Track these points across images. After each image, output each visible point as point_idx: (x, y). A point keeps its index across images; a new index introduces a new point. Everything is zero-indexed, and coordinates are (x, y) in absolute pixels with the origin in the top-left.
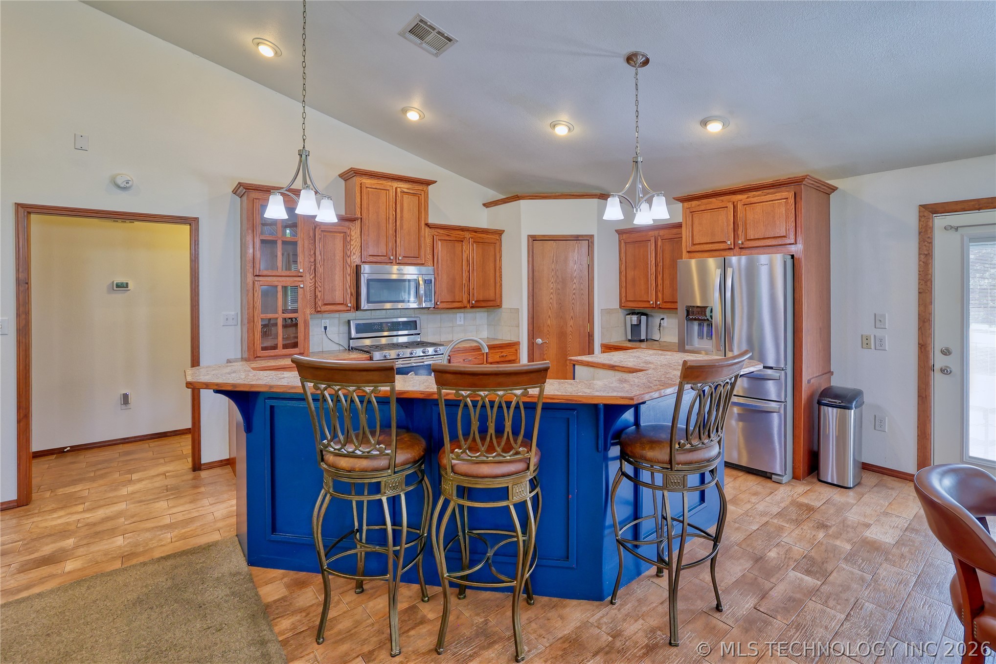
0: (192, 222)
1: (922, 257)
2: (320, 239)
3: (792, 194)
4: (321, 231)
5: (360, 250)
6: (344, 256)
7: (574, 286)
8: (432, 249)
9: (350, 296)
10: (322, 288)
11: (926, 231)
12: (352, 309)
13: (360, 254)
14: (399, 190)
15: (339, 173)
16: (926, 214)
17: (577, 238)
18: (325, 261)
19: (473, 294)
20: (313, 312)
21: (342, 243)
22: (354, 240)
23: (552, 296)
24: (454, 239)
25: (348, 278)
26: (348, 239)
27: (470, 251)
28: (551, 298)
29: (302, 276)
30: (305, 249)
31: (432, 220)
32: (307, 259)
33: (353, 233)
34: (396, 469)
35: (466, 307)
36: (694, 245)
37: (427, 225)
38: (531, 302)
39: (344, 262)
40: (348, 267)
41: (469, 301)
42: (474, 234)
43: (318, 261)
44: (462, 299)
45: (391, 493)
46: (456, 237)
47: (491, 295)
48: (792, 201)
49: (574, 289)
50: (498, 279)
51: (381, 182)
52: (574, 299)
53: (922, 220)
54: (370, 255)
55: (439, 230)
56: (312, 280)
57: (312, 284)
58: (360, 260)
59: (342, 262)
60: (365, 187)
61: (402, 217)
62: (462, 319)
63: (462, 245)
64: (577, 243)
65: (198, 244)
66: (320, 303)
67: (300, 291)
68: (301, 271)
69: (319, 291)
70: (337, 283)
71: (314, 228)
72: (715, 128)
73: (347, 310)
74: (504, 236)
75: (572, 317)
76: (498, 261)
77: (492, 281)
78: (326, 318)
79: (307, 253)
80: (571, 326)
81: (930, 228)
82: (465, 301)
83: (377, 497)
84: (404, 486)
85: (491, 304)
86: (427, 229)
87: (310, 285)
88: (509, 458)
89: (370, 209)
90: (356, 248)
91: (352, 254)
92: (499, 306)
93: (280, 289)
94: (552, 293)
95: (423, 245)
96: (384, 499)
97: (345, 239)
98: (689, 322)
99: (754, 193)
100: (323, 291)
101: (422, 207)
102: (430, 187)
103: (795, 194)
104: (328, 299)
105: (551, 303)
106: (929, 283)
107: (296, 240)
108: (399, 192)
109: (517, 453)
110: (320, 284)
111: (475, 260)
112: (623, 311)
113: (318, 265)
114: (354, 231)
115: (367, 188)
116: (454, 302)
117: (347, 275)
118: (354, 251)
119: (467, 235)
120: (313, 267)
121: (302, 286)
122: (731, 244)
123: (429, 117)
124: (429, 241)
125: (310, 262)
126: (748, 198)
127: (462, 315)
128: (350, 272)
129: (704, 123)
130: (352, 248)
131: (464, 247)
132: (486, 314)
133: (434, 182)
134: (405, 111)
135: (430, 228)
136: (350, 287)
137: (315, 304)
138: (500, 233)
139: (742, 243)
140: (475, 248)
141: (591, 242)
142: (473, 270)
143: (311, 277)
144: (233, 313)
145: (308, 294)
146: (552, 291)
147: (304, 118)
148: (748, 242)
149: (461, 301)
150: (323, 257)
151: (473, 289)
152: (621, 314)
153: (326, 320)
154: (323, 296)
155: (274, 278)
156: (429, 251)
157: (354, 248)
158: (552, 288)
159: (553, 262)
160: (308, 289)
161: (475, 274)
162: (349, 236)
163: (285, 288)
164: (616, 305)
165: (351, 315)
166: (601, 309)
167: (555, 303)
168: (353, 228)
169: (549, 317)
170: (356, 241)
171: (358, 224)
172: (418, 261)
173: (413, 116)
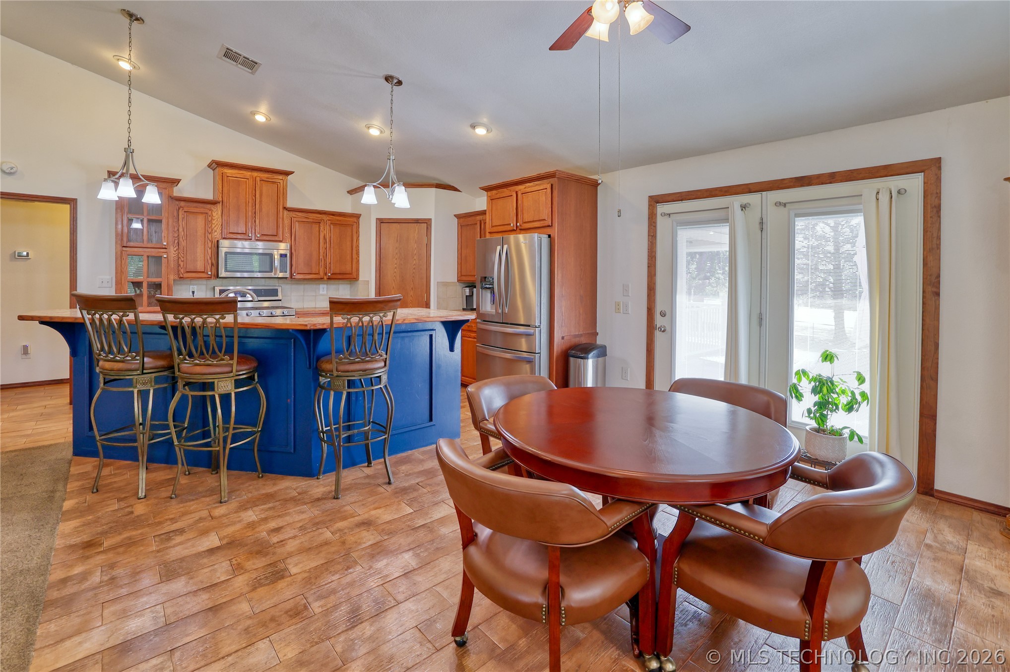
0: (72, 202)
1: (650, 237)
2: (183, 218)
3: (549, 186)
4: (185, 212)
5: (221, 229)
6: (205, 233)
7: (414, 262)
8: (290, 229)
9: (210, 266)
10: (185, 258)
11: (652, 217)
12: (213, 277)
13: (221, 231)
14: (258, 179)
15: (207, 164)
16: (652, 204)
17: (417, 221)
18: (188, 237)
19: (330, 268)
20: (176, 278)
21: (203, 222)
22: (215, 220)
23: (396, 270)
24: (312, 221)
25: (209, 251)
26: (210, 219)
27: (326, 230)
28: (395, 272)
29: (166, 248)
30: (170, 226)
31: (289, 204)
32: (171, 235)
33: (214, 214)
34: (145, 371)
35: (323, 278)
36: (492, 227)
37: (285, 208)
38: (378, 275)
39: (205, 238)
40: (209, 242)
41: (326, 274)
42: (332, 216)
43: (181, 236)
44: (319, 271)
45: (140, 387)
46: (313, 219)
47: (347, 268)
48: (549, 190)
49: (414, 265)
50: (355, 256)
51: (241, 172)
52: (414, 273)
53: (650, 208)
54: (230, 233)
55: (297, 213)
56: (175, 251)
57: (175, 255)
58: (221, 237)
59: (203, 237)
60: (226, 176)
61: (261, 202)
62: (325, 289)
63: (319, 226)
64: (417, 225)
65: (77, 220)
66: (182, 271)
67: (164, 261)
68: (165, 244)
69: (182, 261)
70: (198, 254)
71: (178, 209)
72: (481, 131)
73: (208, 278)
74: (361, 219)
75: (412, 289)
76: (355, 241)
77: (349, 257)
78: (193, 285)
79: (171, 229)
80: (411, 296)
81: (655, 214)
82: (322, 273)
83: (131, 389)
84: (153, 384)
85: (348, 276)
86: (286, 212)
87: (174, 256)
88: (215, 362)
89: (230, 195)
90: (217, 227)
91: (214, 231)
92: (356, 279)
93: (145, 258)
94: (396, 268)
95: (281, 225)
96: (136, 391)
97: (206, 220)
98: (484, 291)
99: (528, 184)
100: (185, 261)
101: (281, 194)
102: (290, 177)
103: (552, 185)
104: (190, 267)
105: (395, 276)
106: (653, 259)
107: (161, 219)
108: (259, 181)
109: (223, 360)
110: (183, 255)
111: (332, 239)
112: (461, 284)
113: (181, 239)
114: (216, 213)
115: (227, 176)
116: (311, 274)
117: (208, 249)
118: (215, 228)
119: (325, 217)
120: (176, 241)
121: (165, 256)
122: (514, 226)
123: (274, 120)
124: (287, 222)
125: (174, 237)
126: (525, 188)
127: (325, 286)
128: (211, 246)
129: (473, 127)
130: (213, 226)
131: (321, 228)
132: (349, 286)
133: (292, 173)
134: (254, 113)
135: (289, 211)
136: (211, 258)
137: (178, 271)
138: (358, 216)
139: (520, 225)
140: (332, 229)
141: (429, 225)
142: (330, 247)
143: (175, 249)
144: (108, 277)
145: (172, 263)
146: (396, 266)
147: (130, 124)
148: (524, 225)
149: (318, 274)
150: (185, 233)
151: (330, 263)
152: (459, 287)
153: (194, 286)
154: (185, 265)
155: (141, 249)
156: (287, 230)
157: (215, 226)
158: (396, 264)
159: (397, 241)
160: (172, 259)
161: (332, 251)
162: (210, 216)
164: (454, 279)
165: (214, 282)
166: (437, 282)
167: (398, 276)
168: (214, 210)
169: (393, 288)
170: (217, 221)
171: (219, 206)
172: (276, 238)
173: (260, 118)
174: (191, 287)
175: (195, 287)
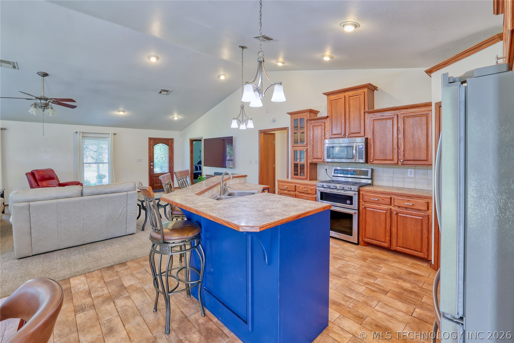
0: (287, 129)
2: (312, 129)
5: (329, 132)
6: (322, 136)
10: (313, 151)
13: (329, 134)
20: (310, 161)
21: (321, 129)
22: (326, 128)
27: (400, 123)
29: (306, 146)
30: (308, 135)
33: (326, 125)
35: (397, 164)
37: (365, 112)
40: (323, 141)
41: (399, 160)
42: (405, 110)
44: (393, 158)
47: (422, 156)
51: (338, 95)
54: (333, 134)
55: (375, 114)
56: (310, 148)
58: (329, 137)
59: (321, 139)
63: (393, 121)
67: (305, 153)
69: (312, 153)
70: (318, 149)
85: (422, 162)
87: (310, 150)
89: (333, 111)
90: (327, 132)
93: (298, 152)
95: (362, 125)
101: (362, 102)
104: (315, 156)
107: (304, 131)
111: (405, 130)
113: (312, 141)
115: (333, 100)
116: (386, 160)
118: (327, 133)
119: (398, 112)
120: (310, 142)
121: (305, 150)
125: (309, 140)
131: (395, 122)
135: (368, 113)
138: (431, 105)
140: (405, 121)
142: (403, 137)
143: (310, 146)
145: (309, 154)
149: (392, 160)
150: (313, 137)
151: (403, 151)
154: (313, 155)
155: (298, 148)
157: (326, 132)
162: (324, 126)
163: (301, 152)
171: (328, 119)
172: (359, 135)
173: (327, 59)
174: (326, 166)
175: (327, 166)
